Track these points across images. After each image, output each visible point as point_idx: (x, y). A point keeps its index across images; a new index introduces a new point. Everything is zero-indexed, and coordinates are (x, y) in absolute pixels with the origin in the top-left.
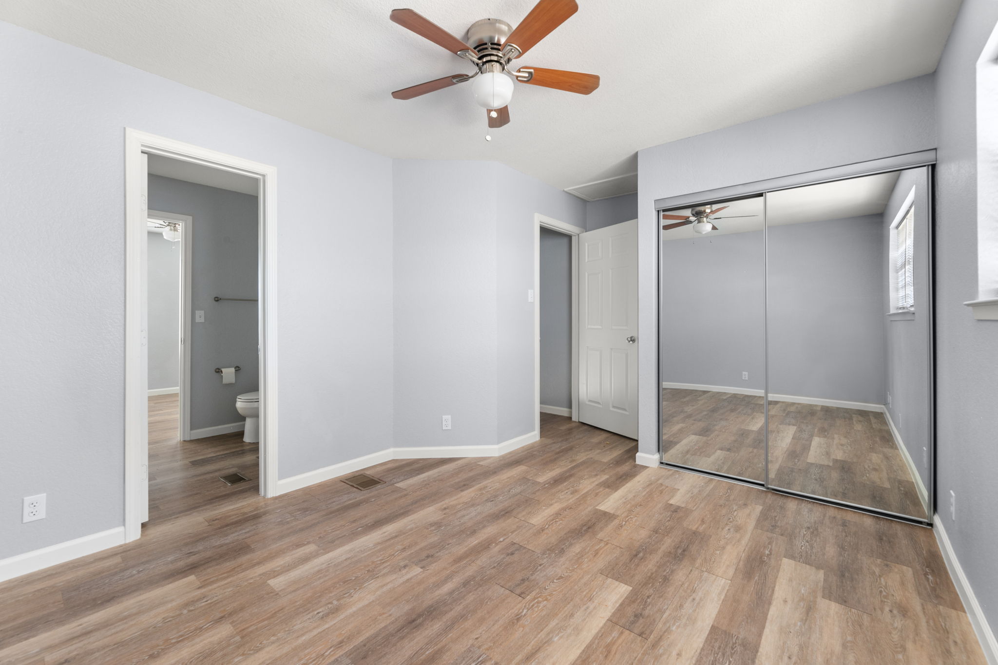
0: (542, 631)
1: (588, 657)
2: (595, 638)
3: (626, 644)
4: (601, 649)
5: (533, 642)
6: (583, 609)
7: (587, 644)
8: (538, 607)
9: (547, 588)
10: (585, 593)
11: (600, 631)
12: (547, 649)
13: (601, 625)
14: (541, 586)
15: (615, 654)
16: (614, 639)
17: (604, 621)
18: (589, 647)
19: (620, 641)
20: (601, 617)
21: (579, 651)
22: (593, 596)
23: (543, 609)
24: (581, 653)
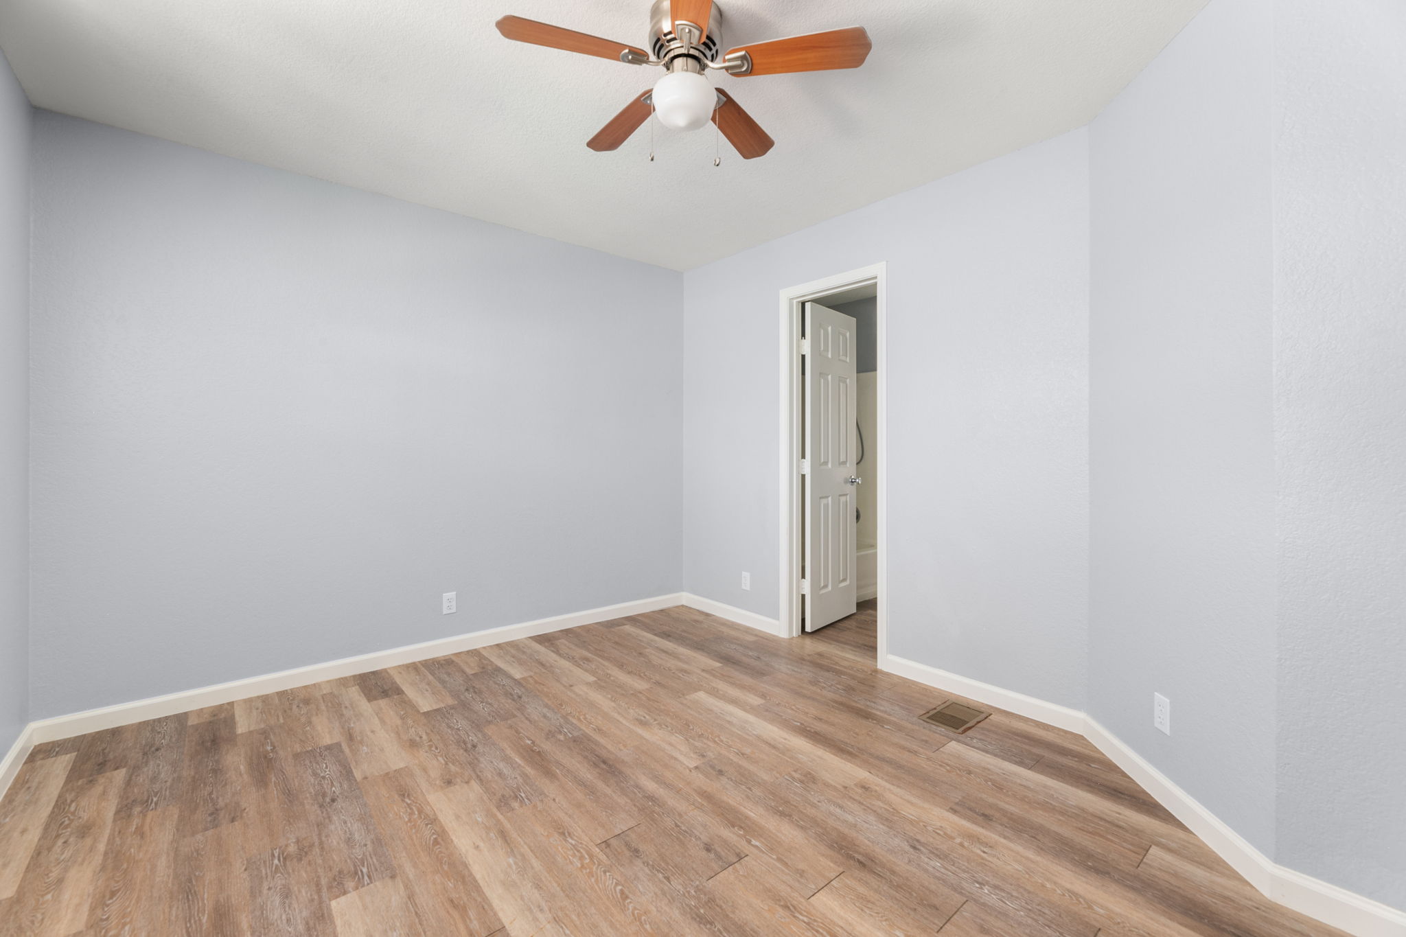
0: (531, 851)
1: (464, 882)
2: (485, 899)
3: (451, 932)
4: (465, 899)
5: (520, 839)
6: (543, 904)
7: (483, 888)
8: (574, 855)
9: (608, 874)
10: (574, 917)
11: (492, 909)
12: (502, 849)
13: (501, 915)
14: (614, 867)
15: (448, 912)
16: (468, 921)
17: (506, 921)
18: (478, 888)
19: (461, 927)
20: (514, 920)
21: (478, 877)
22: (562, 927)
23: (566, 860)
24: (474, 879)
